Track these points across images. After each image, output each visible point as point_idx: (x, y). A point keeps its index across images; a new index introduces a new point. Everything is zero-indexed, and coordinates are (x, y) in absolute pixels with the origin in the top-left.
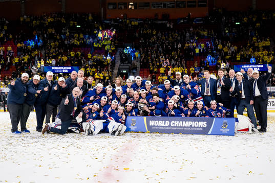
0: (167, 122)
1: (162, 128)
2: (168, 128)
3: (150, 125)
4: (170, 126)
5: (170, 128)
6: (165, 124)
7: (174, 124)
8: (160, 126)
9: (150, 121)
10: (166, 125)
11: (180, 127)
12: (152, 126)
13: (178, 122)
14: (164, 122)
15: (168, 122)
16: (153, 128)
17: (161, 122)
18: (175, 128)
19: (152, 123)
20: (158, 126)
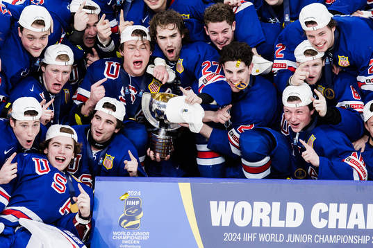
0: (291, 206)
1: (273, 237)
2: (298, 238)
3: (215, 222)
4: (306, 227)
5: (309, 238)
6: (283, 216)
7: (325, 216)
8: (261, 230)
9: (213, 204)
10: (291, 223)
11: (356, 231)
12: (221, 229)
13: (344, 207)
14: (276, 205)
15: (299, 207)
16: (229, 237)
17: (265, 205)
18: (333, 239)
19: (221, 213)
20: (249, 229)
